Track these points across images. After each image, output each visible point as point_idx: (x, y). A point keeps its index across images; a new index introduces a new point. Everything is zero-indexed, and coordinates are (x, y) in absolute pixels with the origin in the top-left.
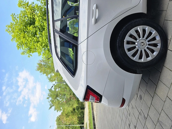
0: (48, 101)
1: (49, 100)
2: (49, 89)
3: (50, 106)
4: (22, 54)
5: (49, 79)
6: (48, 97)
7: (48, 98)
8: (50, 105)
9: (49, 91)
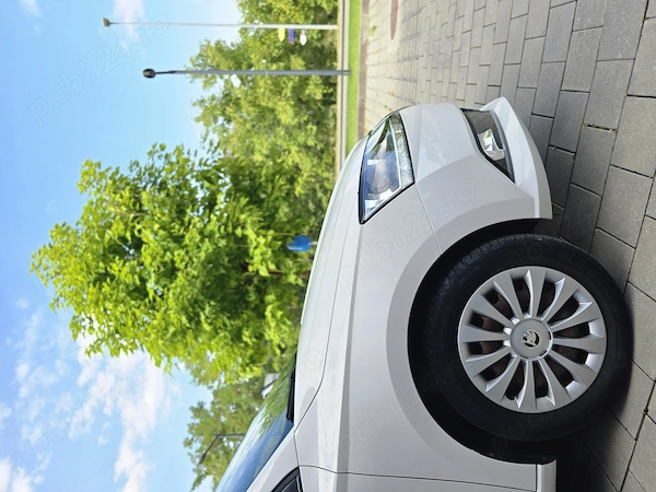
0: (189, 454)
1: (193, 451)
2: (192, 409)
3: (195, 476)
4: (89, 353)
5: (192, 372)
6: (190, 437)
7: (188, 443)
8: (197, 470)
9: (192, 414)
